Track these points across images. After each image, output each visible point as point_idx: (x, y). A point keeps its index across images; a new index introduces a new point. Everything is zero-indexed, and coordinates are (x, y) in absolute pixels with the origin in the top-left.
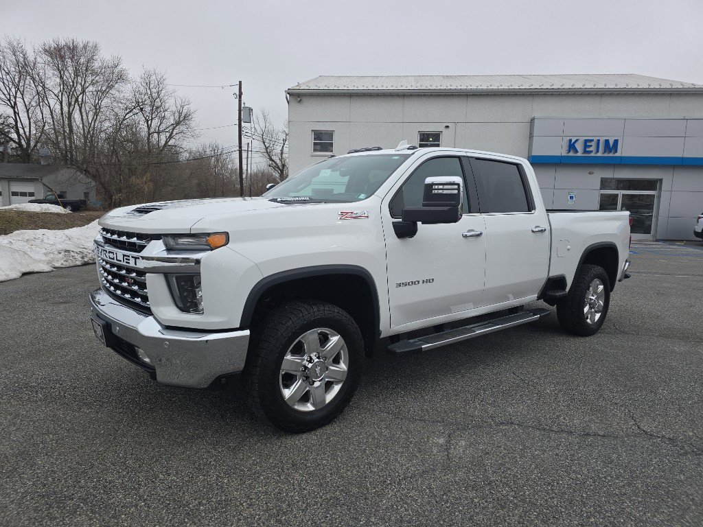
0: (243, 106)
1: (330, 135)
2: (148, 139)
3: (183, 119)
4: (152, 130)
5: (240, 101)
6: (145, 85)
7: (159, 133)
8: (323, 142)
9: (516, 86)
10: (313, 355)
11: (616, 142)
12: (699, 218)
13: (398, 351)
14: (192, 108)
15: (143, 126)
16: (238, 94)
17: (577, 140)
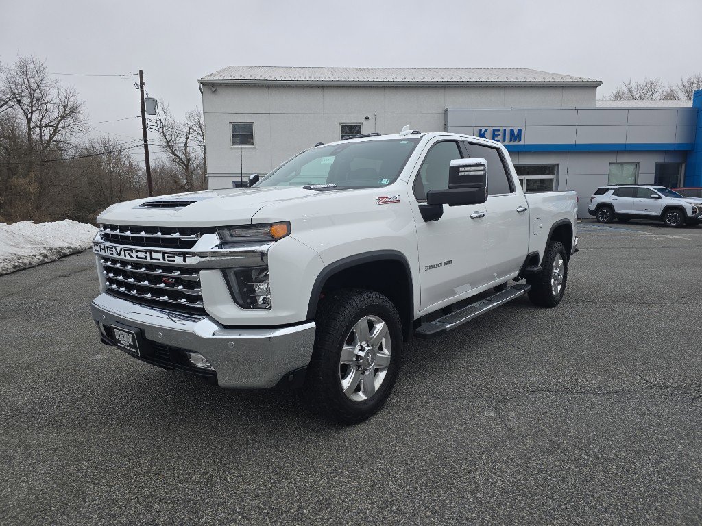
0: (145, 96)
1: (249, 127)
2: (29, 134)
3: (69, 112)
4: (32, 125)
5: (142, 91)
6: (20, 74)
7: (41, 127)
8: (243, 134)
9: (428, 78)
10: (364, 344)
11: (520, 131)
12: (592, 198)
13: (428, 333)
14: (79, 99)
15: (21, 120)
16: (139, 84)
17: (486, 130)
